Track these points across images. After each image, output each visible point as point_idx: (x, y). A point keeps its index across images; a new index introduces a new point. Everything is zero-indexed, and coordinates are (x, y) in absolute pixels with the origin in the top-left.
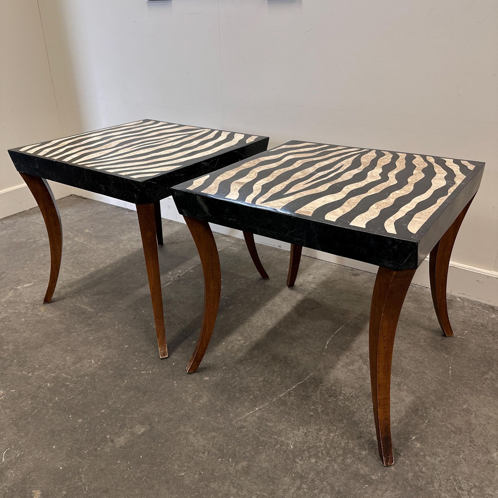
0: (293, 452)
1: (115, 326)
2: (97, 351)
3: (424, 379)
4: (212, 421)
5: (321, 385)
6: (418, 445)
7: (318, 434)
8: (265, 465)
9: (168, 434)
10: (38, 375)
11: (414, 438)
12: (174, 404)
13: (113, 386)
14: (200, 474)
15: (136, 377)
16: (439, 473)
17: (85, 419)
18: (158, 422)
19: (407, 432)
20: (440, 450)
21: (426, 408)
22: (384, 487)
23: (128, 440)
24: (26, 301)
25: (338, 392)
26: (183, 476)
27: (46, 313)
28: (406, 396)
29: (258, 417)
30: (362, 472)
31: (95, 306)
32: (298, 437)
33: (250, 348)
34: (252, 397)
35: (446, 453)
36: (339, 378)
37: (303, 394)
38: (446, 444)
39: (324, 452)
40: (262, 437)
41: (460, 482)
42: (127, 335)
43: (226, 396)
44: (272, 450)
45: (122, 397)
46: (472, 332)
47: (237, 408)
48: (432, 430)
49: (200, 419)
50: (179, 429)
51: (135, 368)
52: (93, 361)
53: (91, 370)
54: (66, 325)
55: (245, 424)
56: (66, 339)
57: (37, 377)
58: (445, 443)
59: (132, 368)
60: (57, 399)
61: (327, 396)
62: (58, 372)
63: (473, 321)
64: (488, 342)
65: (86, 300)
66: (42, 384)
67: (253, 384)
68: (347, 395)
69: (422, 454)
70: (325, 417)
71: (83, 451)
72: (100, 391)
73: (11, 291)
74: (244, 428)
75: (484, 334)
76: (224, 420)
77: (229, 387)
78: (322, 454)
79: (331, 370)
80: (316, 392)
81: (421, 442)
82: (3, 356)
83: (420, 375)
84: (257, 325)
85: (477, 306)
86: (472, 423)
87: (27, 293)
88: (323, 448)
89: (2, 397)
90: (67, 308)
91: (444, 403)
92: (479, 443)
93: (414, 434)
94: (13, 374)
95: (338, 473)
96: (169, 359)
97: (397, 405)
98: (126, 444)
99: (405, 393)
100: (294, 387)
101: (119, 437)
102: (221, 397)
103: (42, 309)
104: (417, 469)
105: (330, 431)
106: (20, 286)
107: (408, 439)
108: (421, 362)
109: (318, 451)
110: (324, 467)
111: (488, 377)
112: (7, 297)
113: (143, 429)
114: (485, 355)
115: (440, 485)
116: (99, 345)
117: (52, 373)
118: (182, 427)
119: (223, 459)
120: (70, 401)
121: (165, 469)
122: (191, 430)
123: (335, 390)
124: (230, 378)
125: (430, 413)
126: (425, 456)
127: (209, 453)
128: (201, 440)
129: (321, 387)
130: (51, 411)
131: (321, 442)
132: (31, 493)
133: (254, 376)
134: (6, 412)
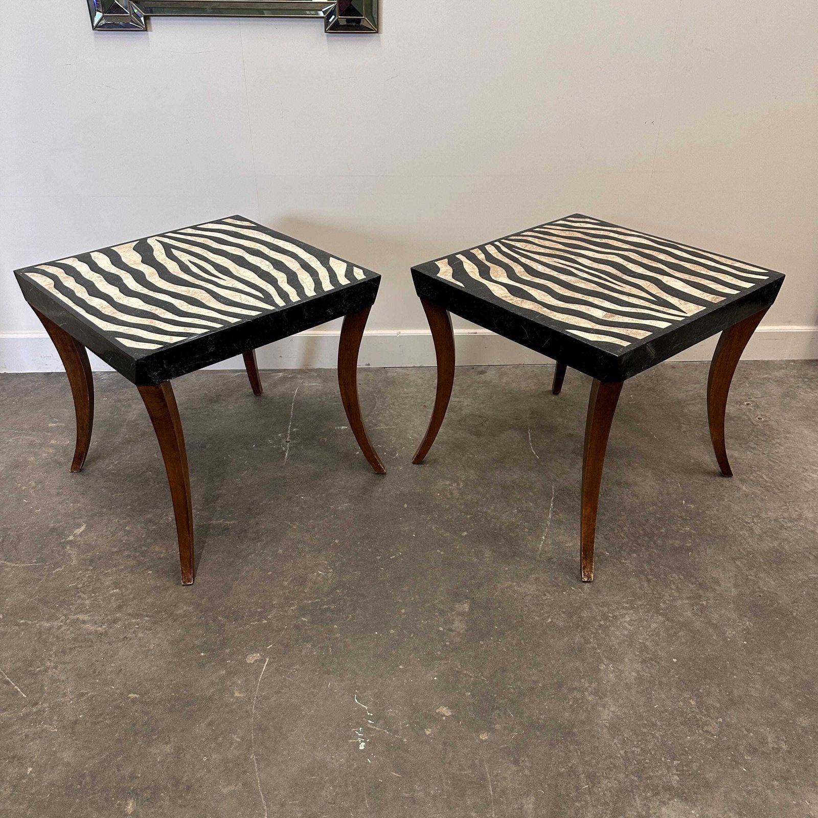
0: (613, 557)
1: (290, 526)
2: (310, 561)
4: (518, 567)
6: (692, 506)
7: (615, 533)
9: (494, 597)
10: (275, 617)
11: (684, 502)
12: (465, 570)
16: (724, 519)
17: (395, 627)
18: (471, 592)
20: (709, 502)
22: (702, 547)
23: (465, 621)
24: (115, 549)
26: (551, 622)
29: (553, 544)
31: (230, 516)
32: (603, 543)
34: (526, 530)
35: (715, 503)
38: (708, 496)
39: (635, 545)
41: (742, 519)
42: (320, 529)
43: (503, 540)
45: (406, 589)
46: (636, 395)
47: (526, 545)
49: (506, 571)
50: (497, 587)
51: (379, 557)
52: (320, 573)
53: (332, 581)
55: (549, 555)
56: (250, 567)
57: (278, 620)
59: (375, 559)
60: (336, 626)
62: (296, 602)
64: (656, 399)
65: (205, 514)
66: (295, 622)
67: (514, 518)
69: (700, 511)
71: (435, 654)
72: (372, 596)
73: (64, 547)
74: (552, 558)
76: (527, 560)
77: (496, 531)
78: (635, 547)
81: (692, 503)
82: (193, 622)
87: (96, 540)
88: (631, 542)
95: (662, 555)
98: (467, 625)
100: (552, 505)
101: (453, 623)
102: (500, 543)
104: (708, 524)
106: (70, 535)
107: (680, 505)
109: (630, 546)
110: (648, 556)
111: (684, 429)
112: (73, 556)
113: (466, 605)
114: (666, 412)
115: (734, 528)
116: (303, 554)
117: (290, 606)
118: (499, 585)
119: (567, 591)
120: (355, 621)
121: (530, 625)
122: (510, 583)
124: (486, 523)
125: (675, 477)
126: (704, 512)
127: (549, 592)
128: (529, 586)
130: (347, 640)
131: (623, 538)
132: (438, 714)
133: (507, 511)
134: (296, 669)
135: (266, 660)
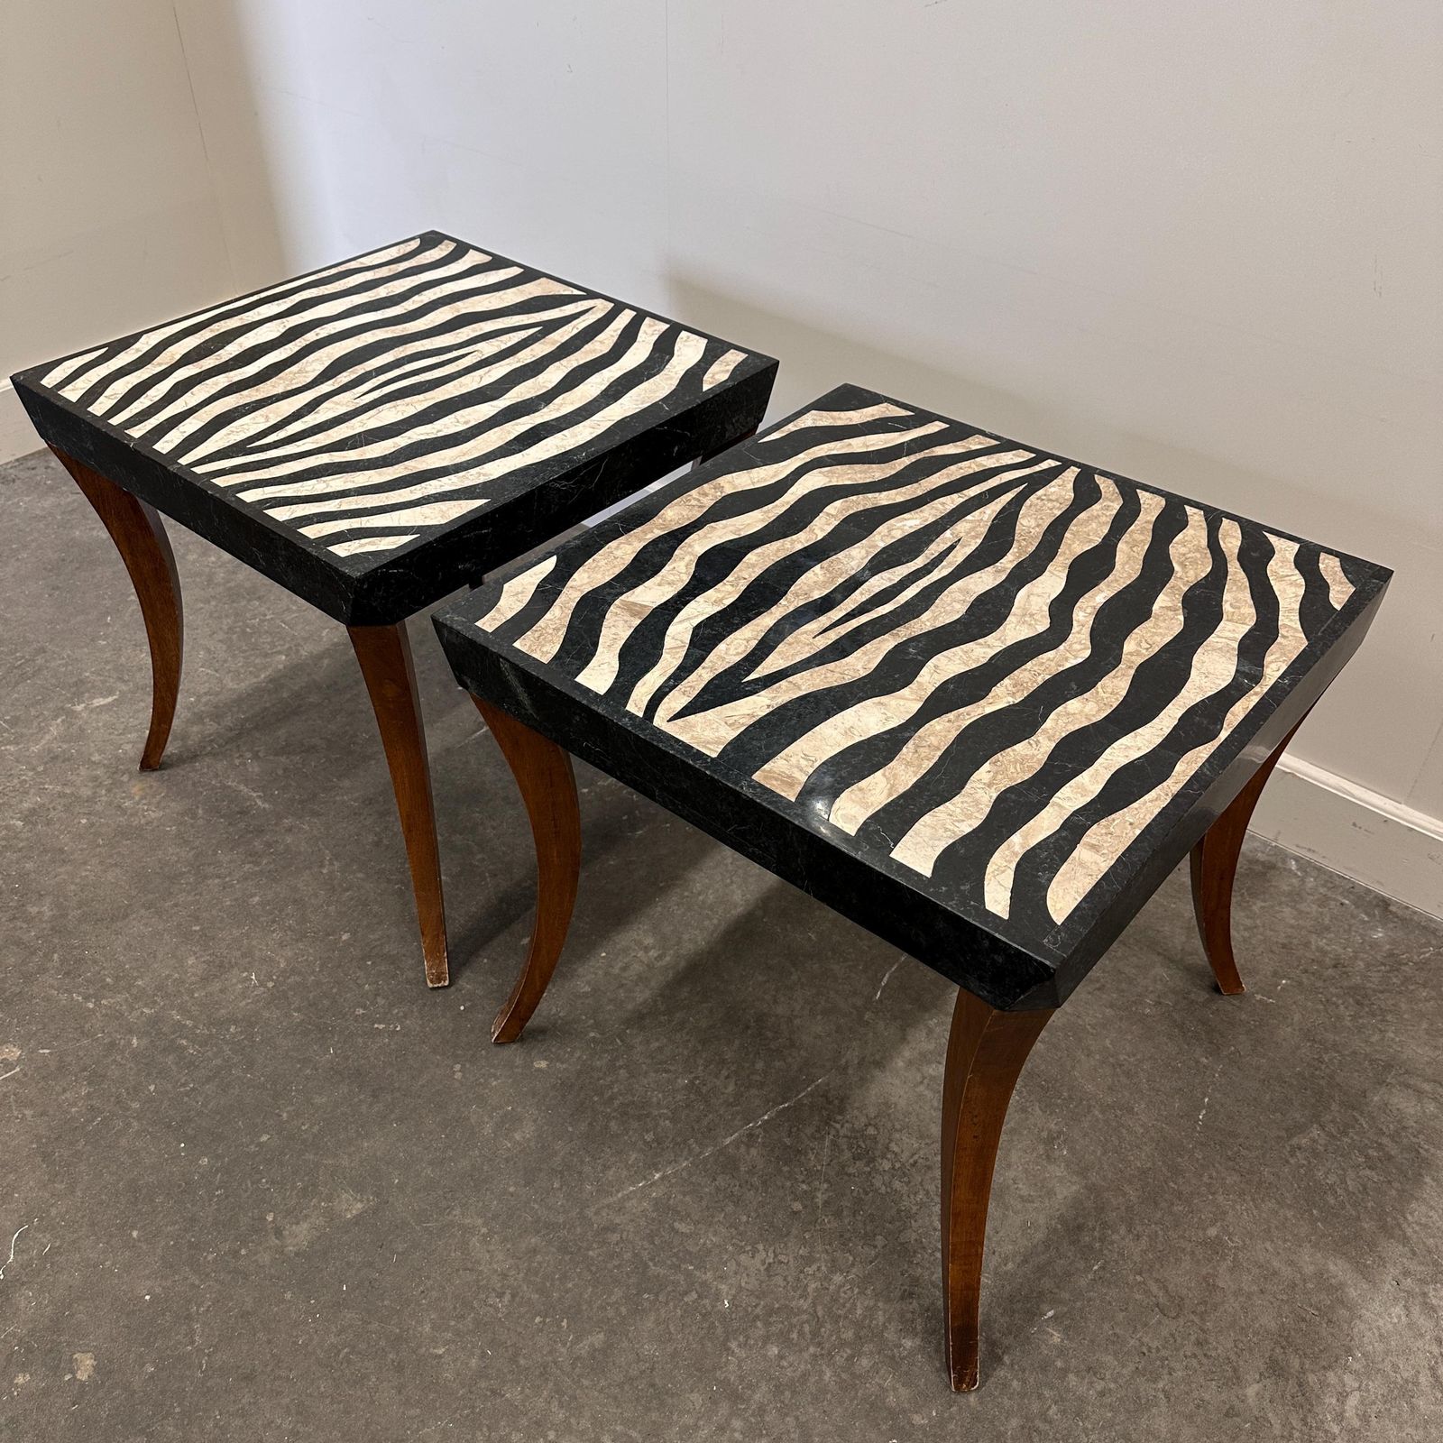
0: (727, 1320)
1: (322, 866)
2: (267, 945)
3: (1124, 1131)
4: (535, 1201)
5: (839, 1117)
6: (1057, 1338)
7: (802, 1272)
8: (649, 1349)
9: (419, 1228)
10: (110, 1007)
11: (1050, 1314)
12: (447, 1137)
13: (299, 1061)
14: (484, 1355)
15: (360, 1040)
16: (1090, 1426)
17: (218, 1157)
18: (401, 1187)
19: (1035, 1295)
20: (1108, 1359)
21: (1105, 1225)
23: (318, 1235)
24: (96, 758)
25: (880, 1146)
26: (440, 1355)
27: (144, 804)
28: (1061, 1180)
29: (657, 1203)
30: (891, 1399)
31: (276, 792)
32: (748, 1275)
33: (671, 975)
34: (649, 1137)
35: (1124, 1371)
36: (893, 1099)
37: (787, 1141)
38: (1132, 1342)
39: (807, 1328)
40: (655, 1265)
42: (352, 899)
43: (583, 1127)
44: (675, 1307)
45: (318, 1100)
46: (1300, 984)
47: (606, 1168)
48: (1105, 1294)
49: (505, 1191)
50: (448, 1214)
51: (361, 1011)
52: (253, 977)
53: (247, 1004)
54: (194, 848)
55: (617, 1221)
56: (190, 898)
57: (107, 1015)
58: (1129, 1339)
59: (352, 1010)
60: (152, 1088)
61: (847, 1155)
62: (162, 1004)
63: (1313, 947)
64: (1338, 1024)
65: (254, 768)
66: (119, 1037)
67: (660, 1095)
68: (904, 1157)
69: (1059, 1364)
70: (829, 1223)
71: (205, 1254)
72: (262, 1075)
73: (56, 717)
74: (614, 1231)
75: (1333, 995)
76: (567, 1200)
77: (596, 1099)
78: (801, 1333)
79: (877, 1073)
80: (823, 1138)
81: (1066, 1330)
82: (25, 938)
83: (1116, 1116)
84: (703, 902)
85: (1342, 894)
86: (1218, 1287)
87: (98, 729)
88: (805, 1317)
89: (18, 1069)
90: (202, 793)
91: (1159, 1215)
92: (1219, 1351)
93: (1055, 1302)
94: (48, 999)
95: (829, 1396)
96: (453, 989)
97: (1028, 1205)
98: (311, 1245)
99: (1058, 1171)
100: (766, 1118)
101: (298, 1223)
102: (570, 1129)
103: (134, 790)
104: (1035, 1407)
105: (834, 1267)
106: (84, 702)
107: (1032, 1315)
108: (1128, 1074)
109: (791, 1324)
110: (798, 1373)
111: (1304, 1141)
112: (47, 737)
113: (359, 1205)
114: (1316, 1070)
116: (275, 926)
117: (146, 1005)
118: (457, 1212)
119: (548, 1320)
120: (186, 1099)
121: (398, 1331)
122: (480, 1221)
123: (874, 1139)
124: (604, 1070)
125: (1112, 1243)
126: (1065, 1372)
127: (513, 1296)
128: (500, 1257)
129: (838, 1126)
130: (135, 1124)
131: (804, 1296)
132: (71, 1361)
133: (667, 1071)
134: (24, 1115)
135: (14, 1069)
